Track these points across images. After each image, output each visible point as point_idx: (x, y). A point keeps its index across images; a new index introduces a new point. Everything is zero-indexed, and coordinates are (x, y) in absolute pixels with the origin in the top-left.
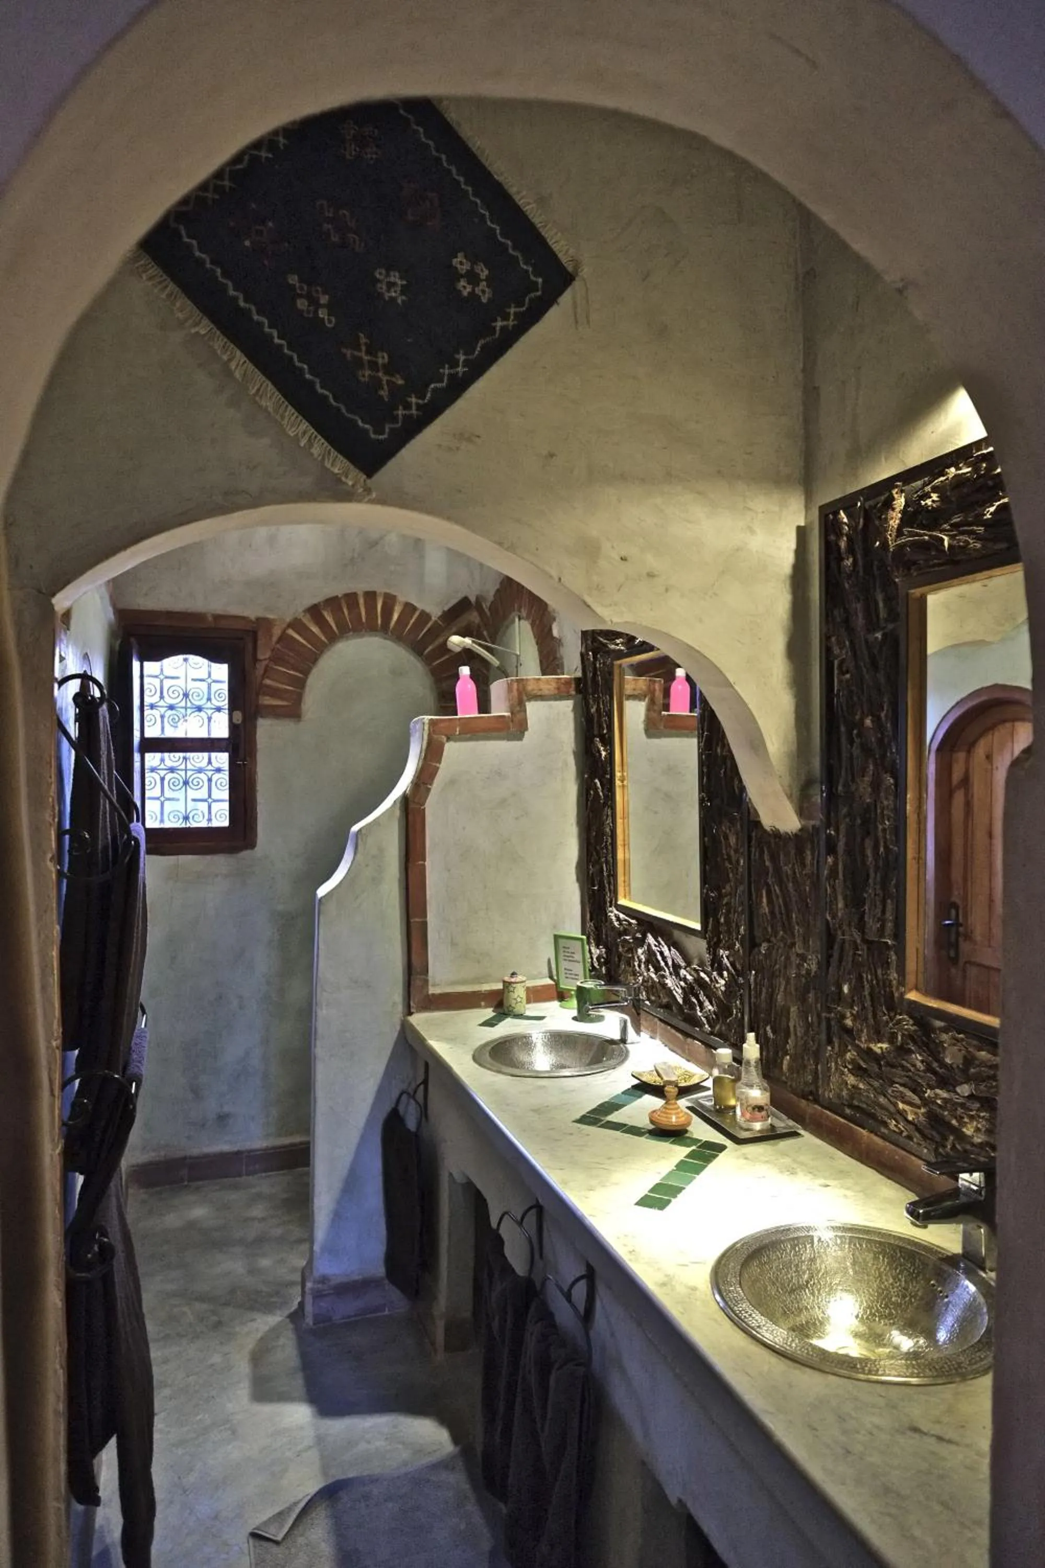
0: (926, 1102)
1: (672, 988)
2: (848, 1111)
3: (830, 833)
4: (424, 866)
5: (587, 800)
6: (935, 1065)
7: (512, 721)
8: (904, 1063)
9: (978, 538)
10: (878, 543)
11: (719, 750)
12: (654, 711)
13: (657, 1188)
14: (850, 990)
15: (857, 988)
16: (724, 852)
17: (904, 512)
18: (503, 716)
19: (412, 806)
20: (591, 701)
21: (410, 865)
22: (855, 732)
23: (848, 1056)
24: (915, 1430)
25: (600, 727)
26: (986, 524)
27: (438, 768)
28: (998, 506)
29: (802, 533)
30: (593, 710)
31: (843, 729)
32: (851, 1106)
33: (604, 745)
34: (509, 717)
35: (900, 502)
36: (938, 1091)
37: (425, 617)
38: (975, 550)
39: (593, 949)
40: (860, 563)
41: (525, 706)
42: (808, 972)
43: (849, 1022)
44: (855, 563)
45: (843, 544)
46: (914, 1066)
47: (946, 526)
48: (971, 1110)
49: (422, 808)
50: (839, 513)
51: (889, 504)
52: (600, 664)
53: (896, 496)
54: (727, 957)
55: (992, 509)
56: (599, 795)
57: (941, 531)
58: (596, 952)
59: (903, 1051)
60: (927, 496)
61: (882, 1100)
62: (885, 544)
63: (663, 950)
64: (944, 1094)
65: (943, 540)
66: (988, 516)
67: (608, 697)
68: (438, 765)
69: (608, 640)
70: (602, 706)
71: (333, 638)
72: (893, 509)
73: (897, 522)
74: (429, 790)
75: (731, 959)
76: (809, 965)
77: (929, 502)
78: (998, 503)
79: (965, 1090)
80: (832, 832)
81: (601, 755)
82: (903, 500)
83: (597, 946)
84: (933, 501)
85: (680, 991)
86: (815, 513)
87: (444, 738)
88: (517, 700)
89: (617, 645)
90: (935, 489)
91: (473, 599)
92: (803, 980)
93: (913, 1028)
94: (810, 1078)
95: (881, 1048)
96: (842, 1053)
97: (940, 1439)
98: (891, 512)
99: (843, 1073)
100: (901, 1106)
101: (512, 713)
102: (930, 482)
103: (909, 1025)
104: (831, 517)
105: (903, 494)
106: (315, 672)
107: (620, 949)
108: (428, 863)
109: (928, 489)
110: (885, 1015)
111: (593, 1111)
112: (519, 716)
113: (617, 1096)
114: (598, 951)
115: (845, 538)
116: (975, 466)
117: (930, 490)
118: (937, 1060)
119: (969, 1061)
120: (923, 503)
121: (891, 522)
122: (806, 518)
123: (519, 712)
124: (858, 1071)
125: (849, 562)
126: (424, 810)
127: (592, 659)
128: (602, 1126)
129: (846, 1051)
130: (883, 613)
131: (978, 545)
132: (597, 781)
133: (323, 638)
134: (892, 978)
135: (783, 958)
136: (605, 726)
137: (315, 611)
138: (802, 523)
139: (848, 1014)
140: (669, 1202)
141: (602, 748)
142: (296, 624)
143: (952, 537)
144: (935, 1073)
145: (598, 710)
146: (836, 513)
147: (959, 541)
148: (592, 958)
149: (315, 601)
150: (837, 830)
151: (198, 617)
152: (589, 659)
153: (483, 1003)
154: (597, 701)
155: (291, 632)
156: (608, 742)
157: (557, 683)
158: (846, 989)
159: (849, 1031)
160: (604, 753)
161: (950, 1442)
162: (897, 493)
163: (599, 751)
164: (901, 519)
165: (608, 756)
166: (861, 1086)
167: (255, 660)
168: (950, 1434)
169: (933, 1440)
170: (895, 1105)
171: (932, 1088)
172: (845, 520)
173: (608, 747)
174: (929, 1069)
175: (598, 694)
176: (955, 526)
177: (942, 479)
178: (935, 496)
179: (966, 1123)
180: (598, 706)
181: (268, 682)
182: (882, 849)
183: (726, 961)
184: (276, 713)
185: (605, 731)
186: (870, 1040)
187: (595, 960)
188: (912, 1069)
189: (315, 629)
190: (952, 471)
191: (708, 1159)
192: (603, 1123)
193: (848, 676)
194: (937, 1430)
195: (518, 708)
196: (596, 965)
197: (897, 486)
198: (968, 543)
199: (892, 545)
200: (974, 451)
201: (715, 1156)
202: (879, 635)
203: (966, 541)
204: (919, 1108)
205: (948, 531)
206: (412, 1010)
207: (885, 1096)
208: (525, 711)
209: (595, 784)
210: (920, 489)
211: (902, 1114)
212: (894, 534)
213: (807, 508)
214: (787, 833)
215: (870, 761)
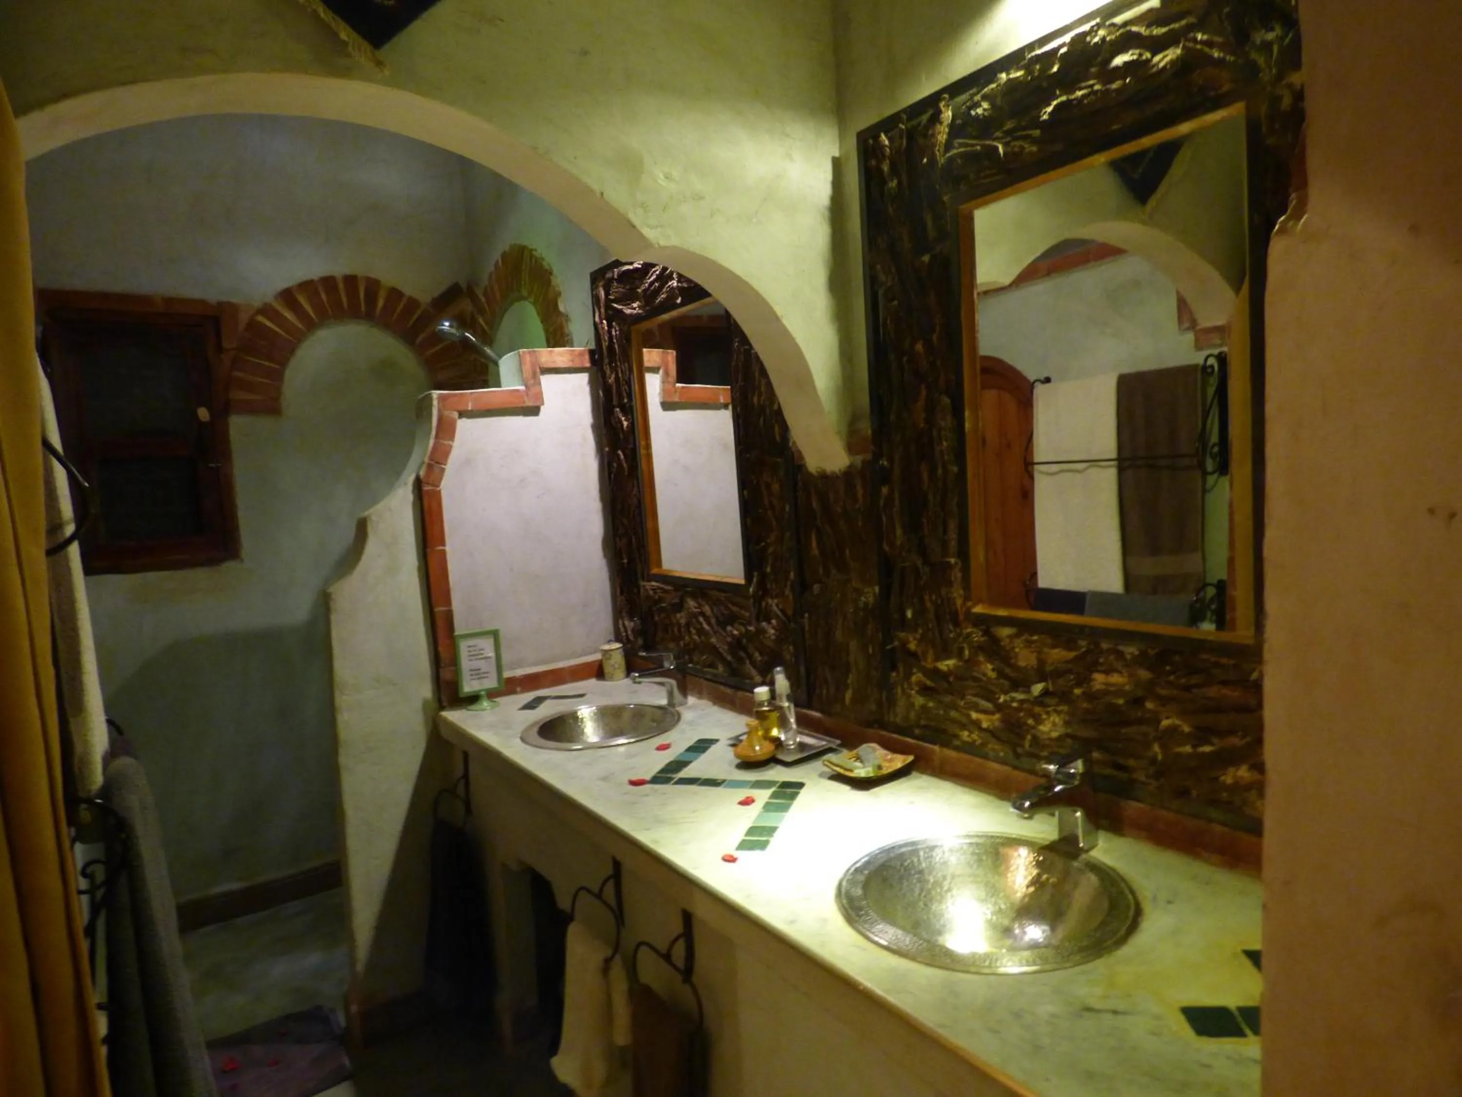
0: (999, 708)
1: (718, 646)
2: (917, 731)
3: (883, 464)
4: (444, 553)
5: (610, 474)
6: (1008, 671)
7: (527, 395)
8: (975, 674)
9: (1034, 141)
10: (925, 160)
11: (755, 399)
12: (669, 382)
13: (752, 831)
14: (914, 614)
15: (920, 612)
16: (766, 502)
17: (952, 126)
18: (517, 391)
19: (426, 488)
20: (608, 372)
21: (428, 550)
22: (905, 359)
23: (914, 679)
24: (1089, 1009)
25: (620, 397)
26: (1044, 125)
27: (451, 446)
28: (1056, 106)
29: (837, 164)
30: (611, 380)
31: (892, 357)
32: (919, 726)
33: (625, 414)
34: (523, 391)
35: (947, 115)
36: (1014, 695)
37: (413, 303)
38: (1031, 153)
39: (627, 623)
40: (905, 183)
41: (539, 379)
42: (866, 604)
43: (912, 646)
44: (900, 183)
45: (886, 168)
46: (985, 675)
47: (998, 134)
48: (1049, 706)
49: (438, 489)
50: (879, 136)
51: (936, 118)
52: (616, 331)
53: (943, 109)
54: (777, 605)
55: (1049, 109)
56: (623, 466)
57: (994, 140)
58: (630, 625)
59: (971, 663)
60: (977, 105)
61: (953, 714)
62: (933, 161)
63: (704, 610)
64: (1020, 696)
65: (997, 148)
66: (1045, 117)
67: (626, 365)
68: (450, 442)
69: (623, 305)
70: (620, 375)
71: (311, 326)
72: (941, 123)
73: (945, 136)
74: (443, 471)
75: (780, 606)
76: (866, 598)
77: (979, 111)
78: (1055, 103)
79: (1037, 689)
80: (885, 463)
81: (622, 425)
82: (950, 113)
83: (631, 619)
84: (985, 110)
85: (726, 647)
86: (852, 142)
87: (456, 415)
88: (531, 373)
89: (635, 309)
90: (985, 98)
91: (464, 286)
92: (861, 614)
93: (982, 639)
94: (873, 707)
95: (947, 665)
96: (908, 675)
97: (1115, 1012)
98: (938, 126)
99: (909, 696)
100: (974, 715)
101: (526, 386)
102: (978, 92)
103: (977, 637)
104: (871, 142)
105: (950, 108)
106: (293, 362)
107: (657, 618)
108: (448, 548)
109: (978, 98)
110: (951, 632)
111: (662, 771)
112: (533, 390)
113: (681, 754)
114: (632, 624)
115: (888, 161)
116: (1028, 68)
117: (979, 99)
118: (1010, 666)
119: (1041, 662)
120: (973, 113)
121: (939, 137)
122: (840, 148)
123: (534, 385)
124: (925, 690)
125: (893, 184)
126: (439, 492)
127: (606, 328)
128: (677, 783)
129: (911, 674)
130: (931, 233)
131: (1034, 149)
132: (620, 452)
133: (300, 326)
134: (955, 595)
135: (838, 595)
136: (625, 394)
137: (287, 296)
138: (837, 154)
139: (911, 639)
140: (767, 842)
141: (623, 418)
142: (266, 310)
143: (1006, 145)
144: (1007, 677)
145: (617, 379)
146: (876, 138)
147: (1014, 147)
148: (626, 631)
149: (285, 285)
150: (891, 460)
151: (144, 300)
152: (603, 328)
153: (519, 689)
154: (614, 369)
155: (260, 318)
156: (628, 411)
157: (571, 355)
158: (909, 614)
159: (914, 655)
160: (625, 424)
161: (1124, 1013)
162: (944, 106)
163: (621, 422)
164: (949, 134)
165: (630, 425)
166: (931, 704)
167: (220, 349)
168: (1121, 1006)
169: (1110, 1016)
170: (969, 716)
171: (1006, 693)
172: (887, 143)
173: (630, 417)
174: (1001, 674)
175: (616, 364)
176: (1008, 133)
177: (993, 86)
178: (985, 105)
179: (1045, 719)
180: (617, 374)
181: (238, 374)
182: (940, 471)
183: (775, 608)
184: (251, 409)
185: (626, 400)
186: (938, 659)
187: (629, 632)
188: (984, 679)
189: (288, 315)
190: (1003, 76)
191: (793, 796)
192: (676, 780)
193: (896, 303)
194: (1110, 1004)
195: (532, 382)
196: (631, 637)
197: (944, 99)
198: (1024, 148)
199: (941, 161)
200: (1026, 54)
201: (797, 794)
202: (926, 258)
203: (1021, 146)
204: (993, 713)
205: (1002, 138)
206: (445, 704)
207: (957, 710)
208: (540, 384)
209: (618, 455)
210: (969, 100)
211: (977, 724)
212: (942, 150)
213: (842, 137)
214: (833, 473)
215: (923, 386)
